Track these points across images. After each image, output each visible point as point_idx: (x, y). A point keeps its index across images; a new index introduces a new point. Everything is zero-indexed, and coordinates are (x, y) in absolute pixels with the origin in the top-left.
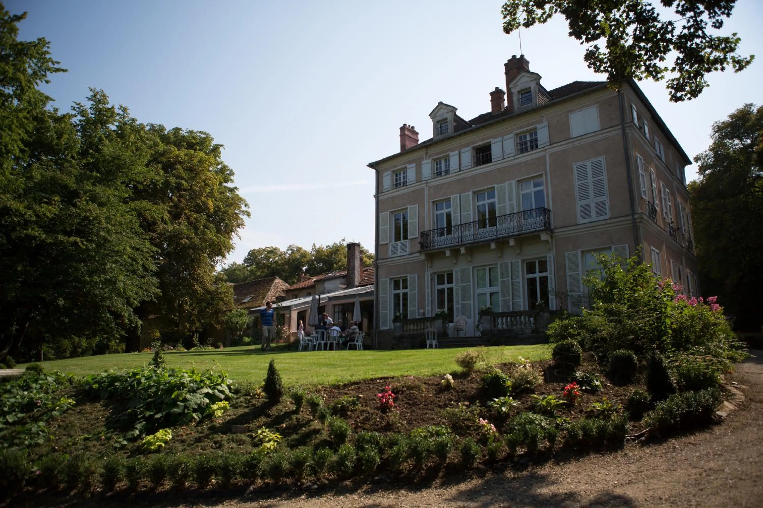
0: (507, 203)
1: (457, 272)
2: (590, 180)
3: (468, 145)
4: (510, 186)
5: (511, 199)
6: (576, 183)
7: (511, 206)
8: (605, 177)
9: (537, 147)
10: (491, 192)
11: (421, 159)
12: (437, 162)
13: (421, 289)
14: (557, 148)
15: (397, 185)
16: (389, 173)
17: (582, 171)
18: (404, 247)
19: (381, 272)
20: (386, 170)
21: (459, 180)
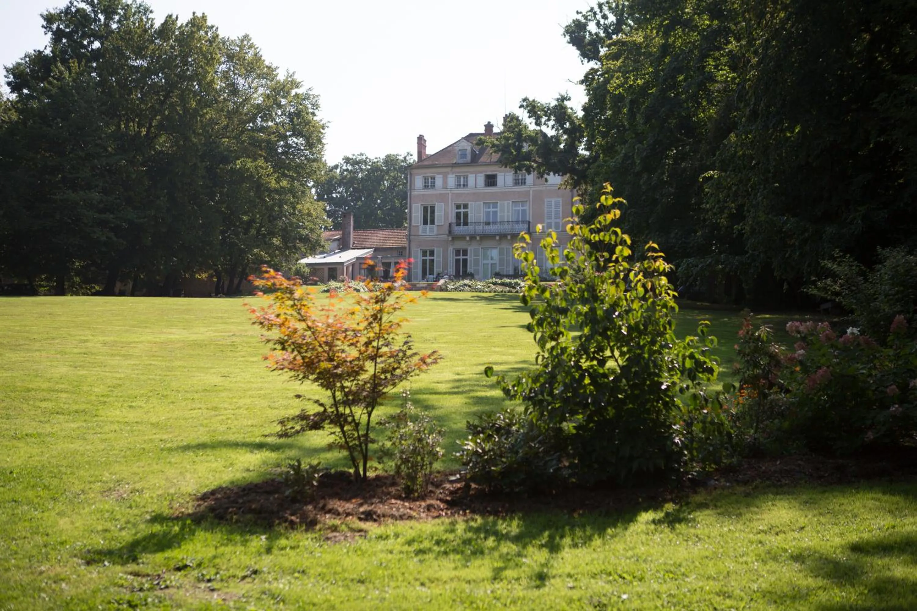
0: (506, 214)
1: (471, 250)
2: (553, 209)
3: (481, 172)
4: (508, 204)
5: (508, 212)
6: (546, 210)
7: (508, 216)
8: (561, 209)
9: (525, 183)
10: (495, 205)
11: (448, 173)
12: (458, 177)
13: (445, 258)
14: (537, 188)
15: (426, 187)
16: (421, 177)
17: (550, 206)
18: (431, 230)
19: (412, 244)
20: (418, 174)
21: (474, 193)
